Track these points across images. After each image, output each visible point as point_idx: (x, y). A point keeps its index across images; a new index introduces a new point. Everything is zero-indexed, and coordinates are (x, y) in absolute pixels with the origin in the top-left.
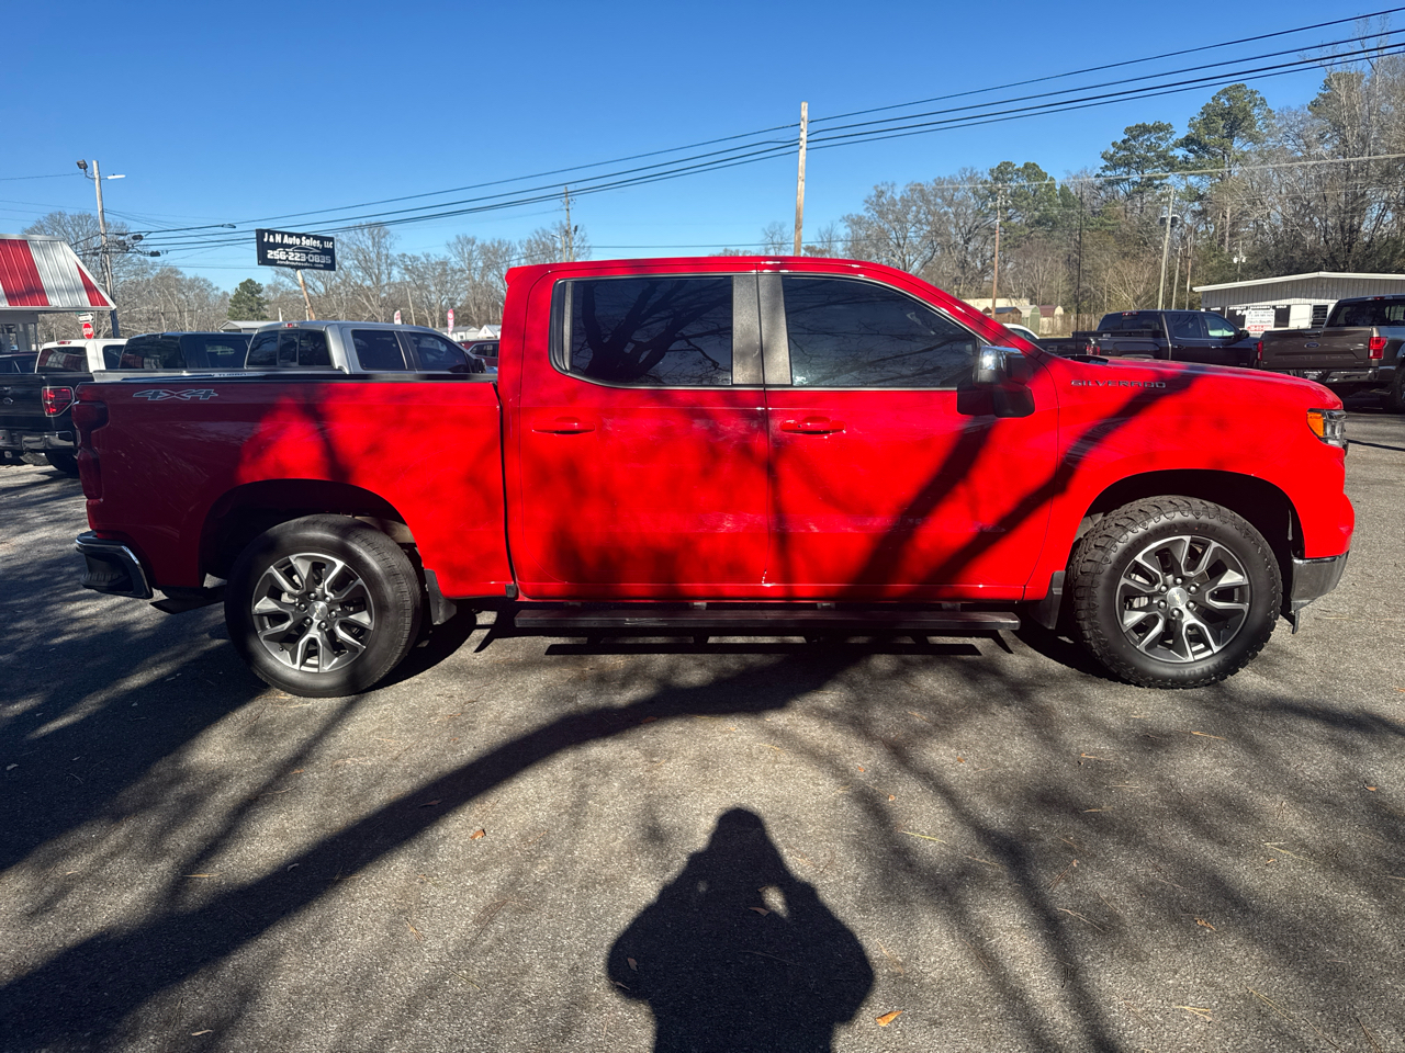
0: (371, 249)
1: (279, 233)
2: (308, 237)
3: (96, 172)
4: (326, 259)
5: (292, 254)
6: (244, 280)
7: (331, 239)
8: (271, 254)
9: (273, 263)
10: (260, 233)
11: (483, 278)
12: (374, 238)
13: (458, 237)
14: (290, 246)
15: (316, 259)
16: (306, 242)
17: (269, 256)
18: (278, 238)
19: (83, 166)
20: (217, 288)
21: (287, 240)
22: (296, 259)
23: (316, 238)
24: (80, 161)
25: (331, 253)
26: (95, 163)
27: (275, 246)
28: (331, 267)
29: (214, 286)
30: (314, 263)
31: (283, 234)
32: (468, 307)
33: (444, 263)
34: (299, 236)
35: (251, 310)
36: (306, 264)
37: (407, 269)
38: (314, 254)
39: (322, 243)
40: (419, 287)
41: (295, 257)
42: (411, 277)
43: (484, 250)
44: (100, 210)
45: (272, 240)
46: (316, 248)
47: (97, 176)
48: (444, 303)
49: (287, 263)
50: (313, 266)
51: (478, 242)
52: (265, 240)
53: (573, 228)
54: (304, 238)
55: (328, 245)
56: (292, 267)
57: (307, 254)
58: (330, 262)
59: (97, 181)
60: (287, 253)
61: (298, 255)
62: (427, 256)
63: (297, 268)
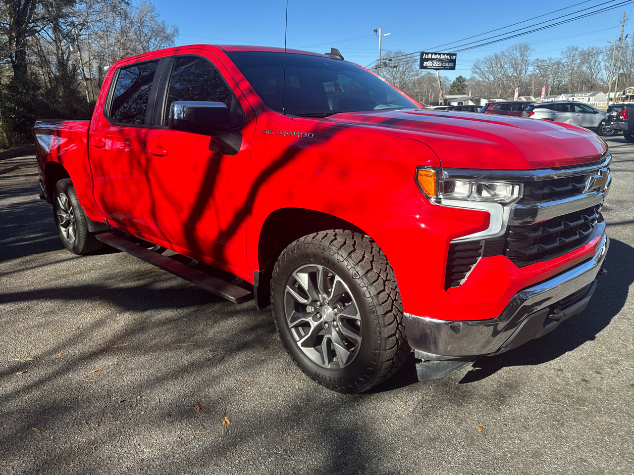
0: (519, 58)
1: (430, 53)
2: (444, 54)
3: (380, 33)
4: (451, 65)
5: (435, 63)
6: (458, 76)
7: (455, 55)
8: (425, 64)
9: (426, 68)
10: (422, 54)
11: (579, 68)
12: (521, 52)
13: (568, 48)
14: (434, 59)
15: (447, 65)
16: (443, 57)
17: (424, 65)
18: (430, 56)
19: (376, 31)
20: (450, 81)
21: (434, 56)
22: (437, 65)
23: (448, 54)
24: (375, 29)
25: (454, 61)
26: (380, 29)
27: (427, 60)
28: (453, 68)
29: (449, 80)
30: (445, 66)
31: (432, 54)
32: (567, 85)
33: (558, 64)
34: (440, 54)
35: (459, 90)
36: (441, 68)
37: (538, 66)
38: (446, 62)
39: (450, 57)
40: (543, 76)
41: (436, 64)
42: (539, 70)
43: (583, 54)
44: (379, 49)
45: (426, 57)
46: (448, 59)
47: (380, 35)
48: (555, 83)
49: (432, 67)
50: (445, 68)
51: (580, 50)
52: (424, 57)
53: (625, 36)
54: (442, 55)
55: (453, 57)
56: (435, 69)
57: (442, 63)
58: (453, 66)
59: (380, 37)
60: (433, 63)
61: (438, 63)
62: (550, 59)
63: (437, 69)
